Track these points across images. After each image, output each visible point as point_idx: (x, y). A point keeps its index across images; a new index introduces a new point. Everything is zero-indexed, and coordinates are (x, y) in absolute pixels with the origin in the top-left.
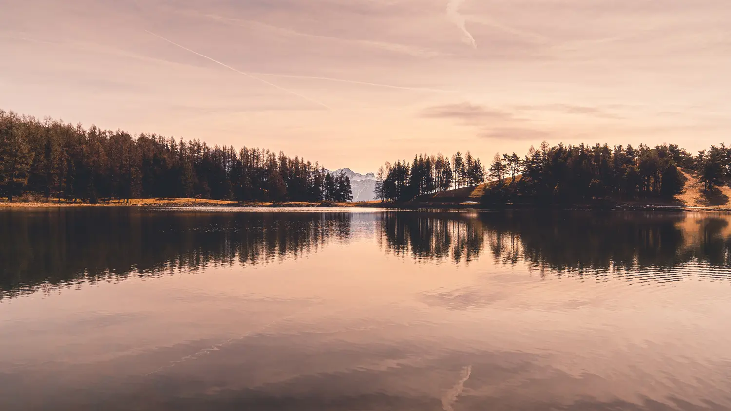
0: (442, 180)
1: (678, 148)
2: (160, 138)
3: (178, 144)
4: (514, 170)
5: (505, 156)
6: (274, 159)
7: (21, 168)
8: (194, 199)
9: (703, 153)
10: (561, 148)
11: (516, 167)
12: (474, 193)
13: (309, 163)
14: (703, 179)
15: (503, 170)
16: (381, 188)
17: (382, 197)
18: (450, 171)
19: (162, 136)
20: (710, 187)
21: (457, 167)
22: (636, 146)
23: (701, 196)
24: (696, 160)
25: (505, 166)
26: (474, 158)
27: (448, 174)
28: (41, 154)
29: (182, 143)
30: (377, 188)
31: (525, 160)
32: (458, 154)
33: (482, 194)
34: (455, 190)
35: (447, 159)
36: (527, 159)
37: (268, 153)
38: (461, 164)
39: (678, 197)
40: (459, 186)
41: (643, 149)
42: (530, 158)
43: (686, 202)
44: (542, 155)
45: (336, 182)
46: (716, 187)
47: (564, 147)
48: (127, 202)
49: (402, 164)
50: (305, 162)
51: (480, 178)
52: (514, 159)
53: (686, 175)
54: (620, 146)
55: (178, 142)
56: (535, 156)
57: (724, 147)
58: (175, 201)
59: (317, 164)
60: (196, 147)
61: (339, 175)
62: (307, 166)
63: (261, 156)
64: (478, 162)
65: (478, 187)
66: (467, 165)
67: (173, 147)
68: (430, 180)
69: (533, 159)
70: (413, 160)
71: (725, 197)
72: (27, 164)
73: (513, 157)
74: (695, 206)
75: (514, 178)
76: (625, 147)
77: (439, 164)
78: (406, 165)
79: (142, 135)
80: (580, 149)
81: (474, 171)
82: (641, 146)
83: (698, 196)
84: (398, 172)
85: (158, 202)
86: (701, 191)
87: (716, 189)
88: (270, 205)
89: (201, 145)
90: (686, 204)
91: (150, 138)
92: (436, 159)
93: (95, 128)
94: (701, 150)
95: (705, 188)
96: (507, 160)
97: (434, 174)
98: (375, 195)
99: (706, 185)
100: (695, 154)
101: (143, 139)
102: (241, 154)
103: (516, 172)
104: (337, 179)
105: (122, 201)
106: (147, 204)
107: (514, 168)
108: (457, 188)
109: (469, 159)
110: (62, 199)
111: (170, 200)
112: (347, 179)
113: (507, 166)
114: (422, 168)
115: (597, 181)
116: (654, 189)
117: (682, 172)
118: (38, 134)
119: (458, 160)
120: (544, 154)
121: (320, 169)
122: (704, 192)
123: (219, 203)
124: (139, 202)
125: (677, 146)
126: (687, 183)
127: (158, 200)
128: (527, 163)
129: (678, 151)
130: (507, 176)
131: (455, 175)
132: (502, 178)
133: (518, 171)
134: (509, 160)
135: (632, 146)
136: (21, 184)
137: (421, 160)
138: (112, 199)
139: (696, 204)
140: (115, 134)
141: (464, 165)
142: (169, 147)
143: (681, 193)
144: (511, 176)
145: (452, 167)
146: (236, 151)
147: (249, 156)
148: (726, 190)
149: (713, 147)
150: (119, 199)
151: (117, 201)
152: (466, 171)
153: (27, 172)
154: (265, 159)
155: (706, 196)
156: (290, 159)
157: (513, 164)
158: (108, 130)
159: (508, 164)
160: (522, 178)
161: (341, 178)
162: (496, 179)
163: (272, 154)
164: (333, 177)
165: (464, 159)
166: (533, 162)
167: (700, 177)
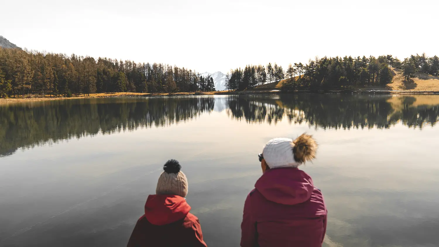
0: (261, 78)
1: (392, 57)
2: (109, 59)
3: (119, 62)
4: (300, 72)
5: (295, 64)
6: (171, 69)
7: (27, 80)
8: (125, 93)
9: (406, 59)
10: (326, 59)
11: (301, 70)
12: (278, 85)
13: (191, 71)
14: (404, 74)
15: (294, 72)
16: (228, 84)
17: (229, 88)
18: (265, 73)
19: (111, 58)
20: (408, 79)
21: (269, 71)
22: (368, 57)
23: (402, 84)
24: (403, 63)
25: (295, 70)
26: (279, 66)
27: (264, 75)
28: (39, 71)
29: (121, 62)
30: (226, 84)
31: (306, 66)
32: (270, 64)
33: (281, 85)
34: (268, 84)
35: (263, 66)
36: (307, 65)
37: (168, 66)
38: (271, 69)
39: (389, 85)
40: (270, 81)
41: (371, 58)
42: (309, 65)
43: (393, 88)
44: (315, 63)
45: (206, 81)
46: (412, 79)
47: (327, 58)
48: (88, 96)
49: (239, 70)
50: (188, 70)
51: (282, 77)
52: (300, 65)
53: (395, 72)
54: (359, 57)
55: (119, 61)
56: (311, 64)
57: (418, 55)
58: (115, 94)
59: (195, 71)
60: (129, 64)
61: (207, 77)
62: (189, 72)
63: (164, 68)
64: (281, 68)
65: (280, 82)
66: (274, 70)
67: (117, 64)
68: (254, 79)
69: (310, 65)
70: (245, 68)
71: (416, 84)
72: (30, 77)
73: (299, 65)
74: (398, 90)
75: (300, 76)
76: (361, 57)
77: (259, 69)
78: (241, 70)
79: (100, 58)
80: (336, 59)
81: (278, 73)
82: (371, 56)
83: (400, 84)
84: (236, 75)
85: (106, 95)
86: (403, 81)
87: (411, 80)
88: (168, 95)
89: (131, 62)
90: (393, 89)
91: (104, 59)
92: (258, 67)
93: (74, 55)
94: (406, 58)
95: (405, 79)
96: (296, 66)
97: (257, 75)
98: (225, 87)
99: (405, 78)
100: (402, 60)
101: (100, 60)
102: (153, 67)
103: (301, 73)
104: (206, 79)
105: (86, 95)
106: (99, 96)
107: (300, 71)
108: (269, 82)
109: (276, 67)
110: (52, 95)
111: (113, 94)
112: (212, 79)
113: (296, 70)
114: (250, 72)
115: (343, 77)
116: (376, 81)
117: (394, 71)
118: (36, 60)
119: (270, 67)
120: (317, 62)
121: (197, 74)
122: (404, 82)
123: (139, 94)
124: (94, 96)
125: (391, 56)
126: (395, 77)
127: (105, 94)
128: (307, 68)
129: (392, 58)
130: (296, 75)
131: (268, 76)
132: (293, 76)
133: (302, 72)
134: (298, 66)
135: (365, 57)
136: (27, 88)
137: (249, 67)
138: (81, 94)
139: (398, 89)
140: (85, 58)
141: (273, 70)
142: (115, 64)
143: (391, 83)
144: (298, 75)
145: (266, 71)
146: (150, 65)
147: (157, 68)
148: (417, 80)
149: (412, 56)
150: (84, 94)
151: (83, 95)
152: (274, 73)
153: (30, 81)
154: (167, 69)
155: (405, 84)
156: (180, 69)
157: (300, 69)
158: (81, 56)
159: (297, 69)
160: (304, 77)
161: (208, 78)
162: (290, 77)
163: (170, 66)
164: (204, 78)
165: (273, 67)
166: (310, 67)
167: (402, 73)
